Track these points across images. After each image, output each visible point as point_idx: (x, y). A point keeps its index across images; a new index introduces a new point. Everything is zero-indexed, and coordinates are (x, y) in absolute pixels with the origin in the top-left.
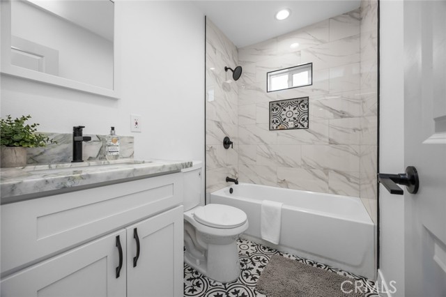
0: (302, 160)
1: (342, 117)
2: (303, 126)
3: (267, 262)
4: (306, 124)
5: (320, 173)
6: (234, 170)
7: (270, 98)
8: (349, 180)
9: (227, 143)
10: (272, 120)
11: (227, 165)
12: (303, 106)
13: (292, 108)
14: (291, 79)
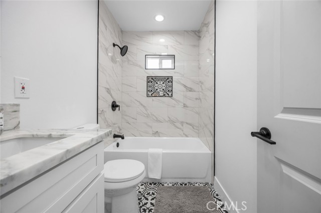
0: (168, 117)
1: (190, 91)
2: (168, 95)
3: (155, 194)
4: (170, 94)
5: (179, 125)
6: (119, 127)
7: (147, 73)
8: (194, 128)
9: (114, 106)
10: (148, 89)
11: (114, 124)
12: (169, 82)
13: (162, 83)
14: (161, 63)
